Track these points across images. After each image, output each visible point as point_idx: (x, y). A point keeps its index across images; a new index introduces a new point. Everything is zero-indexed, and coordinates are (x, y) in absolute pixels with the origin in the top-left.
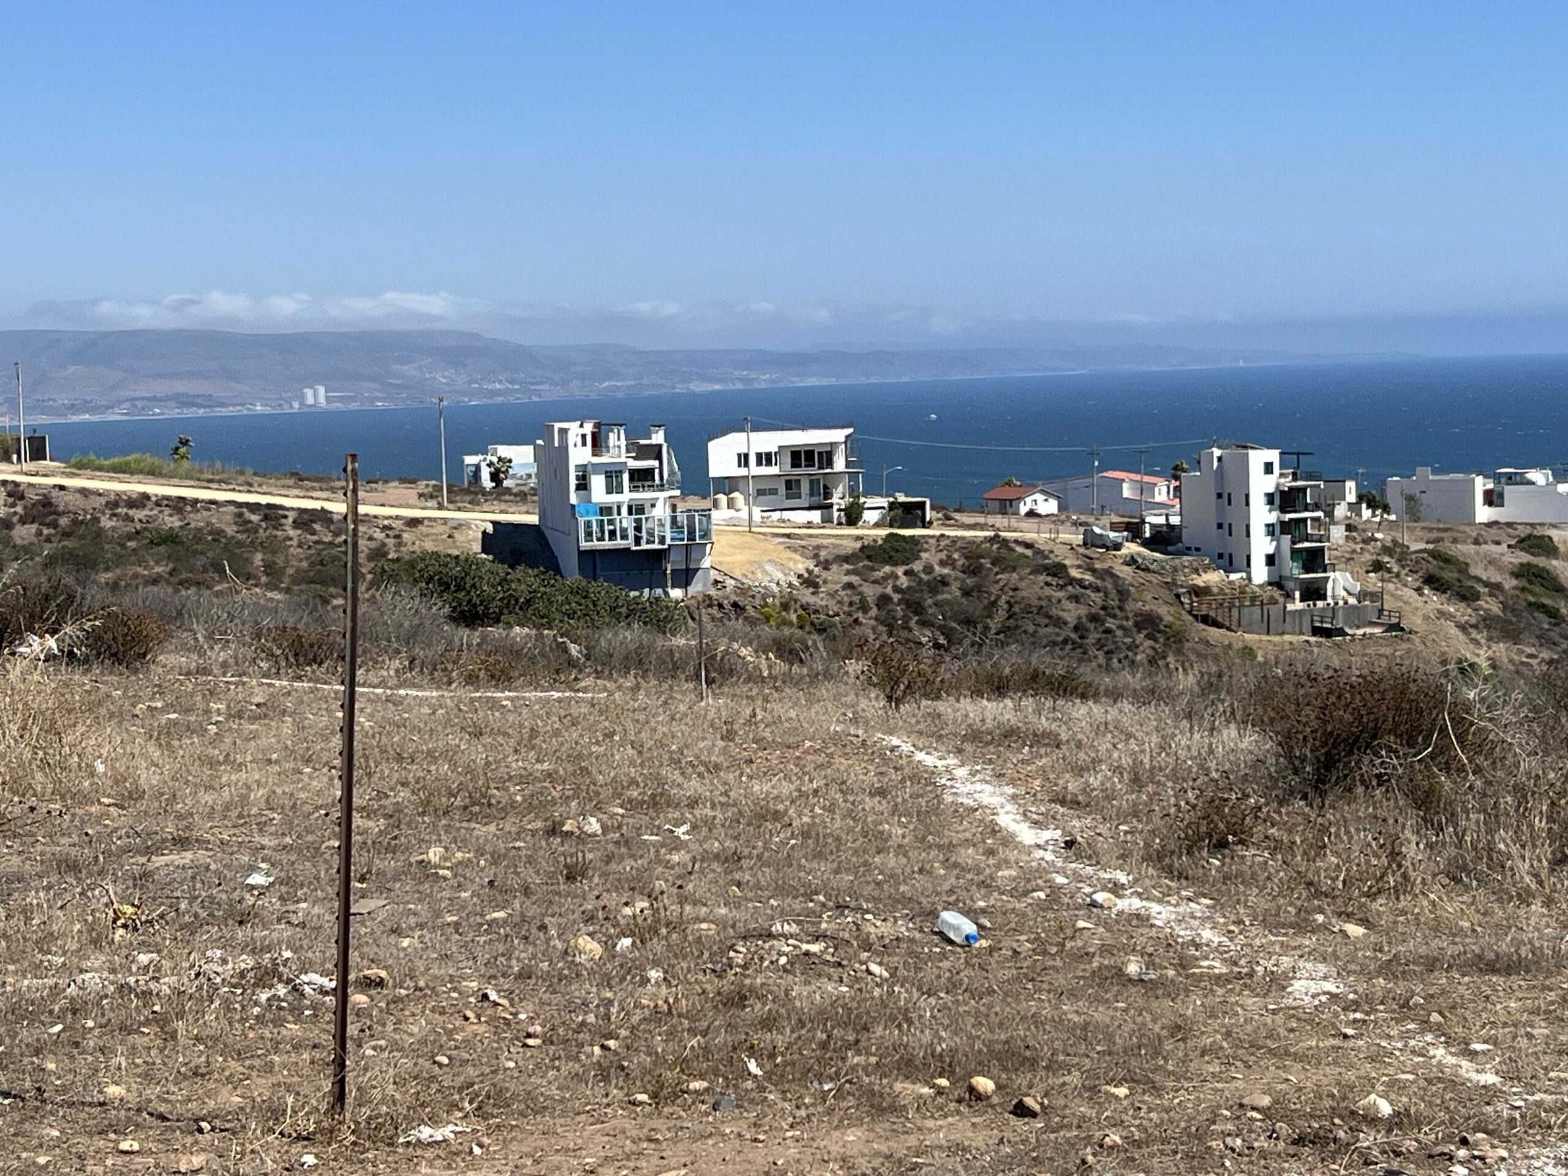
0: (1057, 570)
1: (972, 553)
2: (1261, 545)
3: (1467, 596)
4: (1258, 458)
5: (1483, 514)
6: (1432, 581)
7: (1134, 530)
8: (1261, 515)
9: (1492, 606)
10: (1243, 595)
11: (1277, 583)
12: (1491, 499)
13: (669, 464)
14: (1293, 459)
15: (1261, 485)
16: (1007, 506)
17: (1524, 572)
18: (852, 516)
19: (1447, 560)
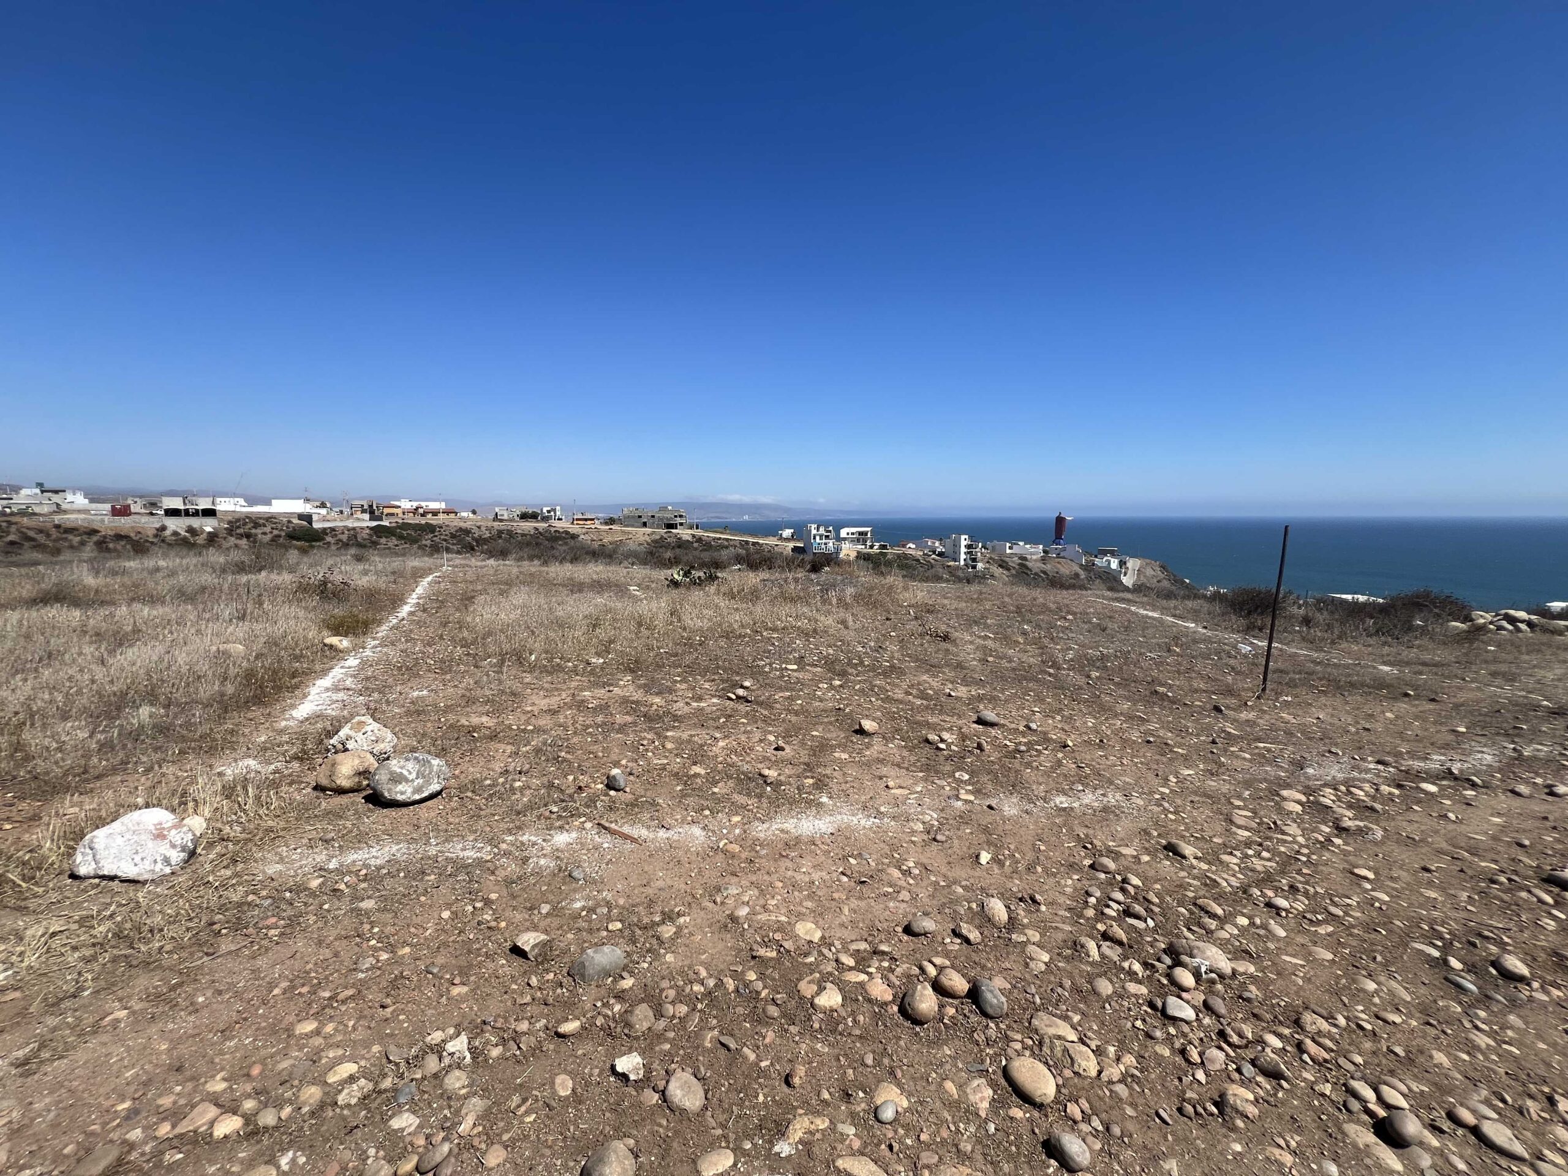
0: (918, 560)
1: (899, 556)
2: (963, 557)
3: (1008, 570)
4: (963, 537)
5: (1008, 551)
6: (1000, 566)
7: (934, 552)
8: (963, 550)
9: (1014, 572)
10: (958, 568)
11: (966, 565)
12: (1010, 548)
13: (832, 535)
14: (971, 538)
15: (963, 543)
16: (904, 546)
17: (1019, 564)
18: (872, 547)
19: (1003, 561)
